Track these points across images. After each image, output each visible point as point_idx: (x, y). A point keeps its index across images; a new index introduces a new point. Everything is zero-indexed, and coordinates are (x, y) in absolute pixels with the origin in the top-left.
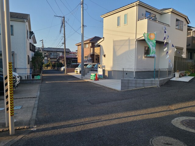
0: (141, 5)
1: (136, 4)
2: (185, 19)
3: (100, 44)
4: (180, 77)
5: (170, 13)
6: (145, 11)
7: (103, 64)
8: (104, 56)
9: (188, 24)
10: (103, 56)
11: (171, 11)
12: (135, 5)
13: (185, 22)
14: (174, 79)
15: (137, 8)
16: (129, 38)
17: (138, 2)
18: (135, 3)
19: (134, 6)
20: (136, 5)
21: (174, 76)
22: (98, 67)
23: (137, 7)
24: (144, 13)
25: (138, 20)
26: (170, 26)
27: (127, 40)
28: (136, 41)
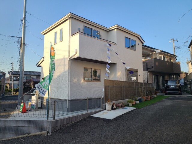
1: (68, 16)
2: (138, 37)
5: (116, 30)
8: (43, 79)
9: (143, 43)
11: (116, 27)
12: (67, 18)
13: (138, 41)
15: (70, 22)
16: (64, 57)
17: (70, 14)
20: (69, 18)
23: (70, 20)
24: (82, 27)
25: (72, 36)
26: (116, 44)
27: (62, 59)
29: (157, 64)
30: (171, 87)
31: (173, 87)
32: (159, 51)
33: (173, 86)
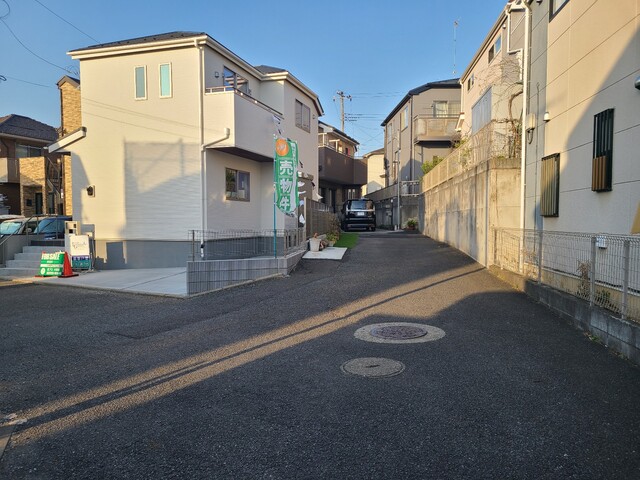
0: (211, 48)
1: (199, 41)
2: (314, 101)
3: (67, 149)
4: (320, 250)
5: (282, 83)
6: (222, 67)
7: (87, 218)
8: (91, 191)
9: (320, 115)
10: (85, 193)
11: (285, 77)
12: (195, 44)
13: (313, 111)
14: (309, 255)
15: (201, 55)
16: (181, 141)
17: (206, 37)
18: (195, 39)
19: (193, 46)
20: (199, 45)
21: (309, 249)
22: (67, 231)
23: (201, 51)
24: (221, 70)
25: (207, 91)
26: (283, 116)
27: (172, 145)
28: (203, 152)
29: (329, 161)
30: (359, 214)
31: (363, 214)
32: (331, 130)
33: (361, 214)
